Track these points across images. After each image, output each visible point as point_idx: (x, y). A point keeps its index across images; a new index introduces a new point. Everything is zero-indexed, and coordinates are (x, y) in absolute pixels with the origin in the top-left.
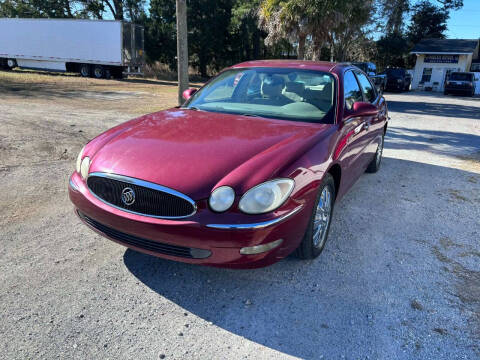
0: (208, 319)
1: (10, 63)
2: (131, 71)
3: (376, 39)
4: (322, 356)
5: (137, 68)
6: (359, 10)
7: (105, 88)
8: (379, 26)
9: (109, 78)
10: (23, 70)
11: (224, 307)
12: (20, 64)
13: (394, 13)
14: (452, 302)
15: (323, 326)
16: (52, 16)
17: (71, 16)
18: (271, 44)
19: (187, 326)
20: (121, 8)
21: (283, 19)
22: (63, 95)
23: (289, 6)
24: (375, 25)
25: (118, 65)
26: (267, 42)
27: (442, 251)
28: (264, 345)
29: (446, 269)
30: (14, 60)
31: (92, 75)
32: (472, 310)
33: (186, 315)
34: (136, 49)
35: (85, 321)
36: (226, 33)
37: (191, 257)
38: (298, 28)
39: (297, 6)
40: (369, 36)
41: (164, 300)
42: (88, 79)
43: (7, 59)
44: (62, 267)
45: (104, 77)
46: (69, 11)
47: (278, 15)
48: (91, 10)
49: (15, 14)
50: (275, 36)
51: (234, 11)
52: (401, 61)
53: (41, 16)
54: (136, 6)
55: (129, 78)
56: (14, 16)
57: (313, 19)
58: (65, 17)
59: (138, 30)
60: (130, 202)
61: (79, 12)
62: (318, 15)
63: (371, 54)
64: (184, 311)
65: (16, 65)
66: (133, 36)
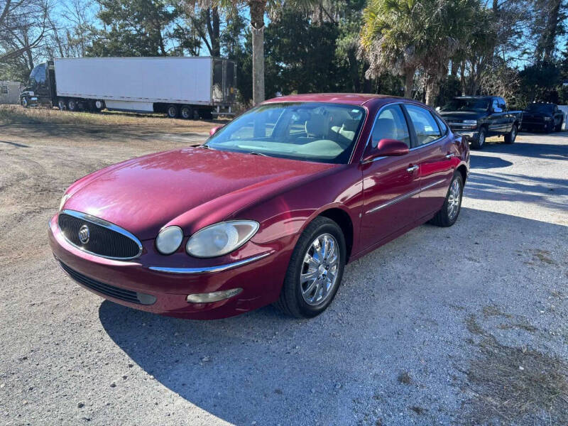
0: (150, 373)
1: (99, 105)
2: (221, 110)
3: (521, 69)
4: (254, 423)
5: (227, 108)
6: (483, 35)
7: (189, 129)
8: (524, 52)
9: (197, 119)
10: (111, 111)
11: (177, 361)
12: (108, 105)
13: (544, 37)
14: (455, 379)
15: (278, 392)
16: (145, 54)
17: (164, 54)
18: (373, 77)
19: (125, 377)
20: (218, 43)
21: (384, 48)
22: (140, 138)
23: (392, 33)
24: (519, 52)
25: (208, 104)
26: (369, 74)
27: (479, 321)
28: (197, 405)
29: (470, 341)
30: (103, 101)
31: (179, 116)
32: (476, 392)
33: (131, 366)
34: (227, 86)
35: (25, 363)
36: (332, 67)
37: (137, 302)
38: (403, 57)
39: (402, 33)
40: (512, 65)
41: (118, 349)
42: (174, 120)
43: (95, 100)
44: (34, 309)
45: (191, 117)
46: (163, 49)
47: (378, 44)
48: (187, 47)
49: (106, 53)
50: (377, 68)
51: (339, 42)
52: (555, 93)
53: (133, 55)
54: (233, 41)
55: (219, 118)
56: (105, 55)
57: (422, 47)
58: (158, 55)
59: (230, 66)
60: (85, 241)
61: (173, 50)
62: (428, 41)
63: (515, 87)
64: (132, 362)
65: (104, 107)
66: (224, 72)
